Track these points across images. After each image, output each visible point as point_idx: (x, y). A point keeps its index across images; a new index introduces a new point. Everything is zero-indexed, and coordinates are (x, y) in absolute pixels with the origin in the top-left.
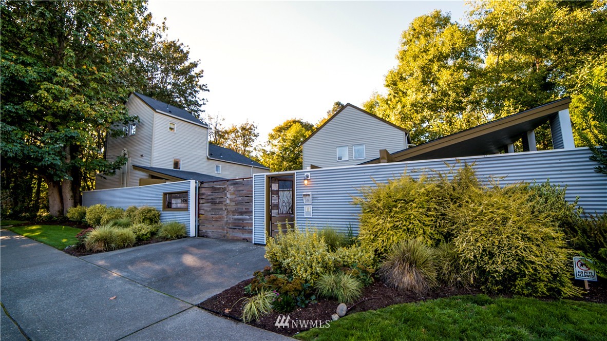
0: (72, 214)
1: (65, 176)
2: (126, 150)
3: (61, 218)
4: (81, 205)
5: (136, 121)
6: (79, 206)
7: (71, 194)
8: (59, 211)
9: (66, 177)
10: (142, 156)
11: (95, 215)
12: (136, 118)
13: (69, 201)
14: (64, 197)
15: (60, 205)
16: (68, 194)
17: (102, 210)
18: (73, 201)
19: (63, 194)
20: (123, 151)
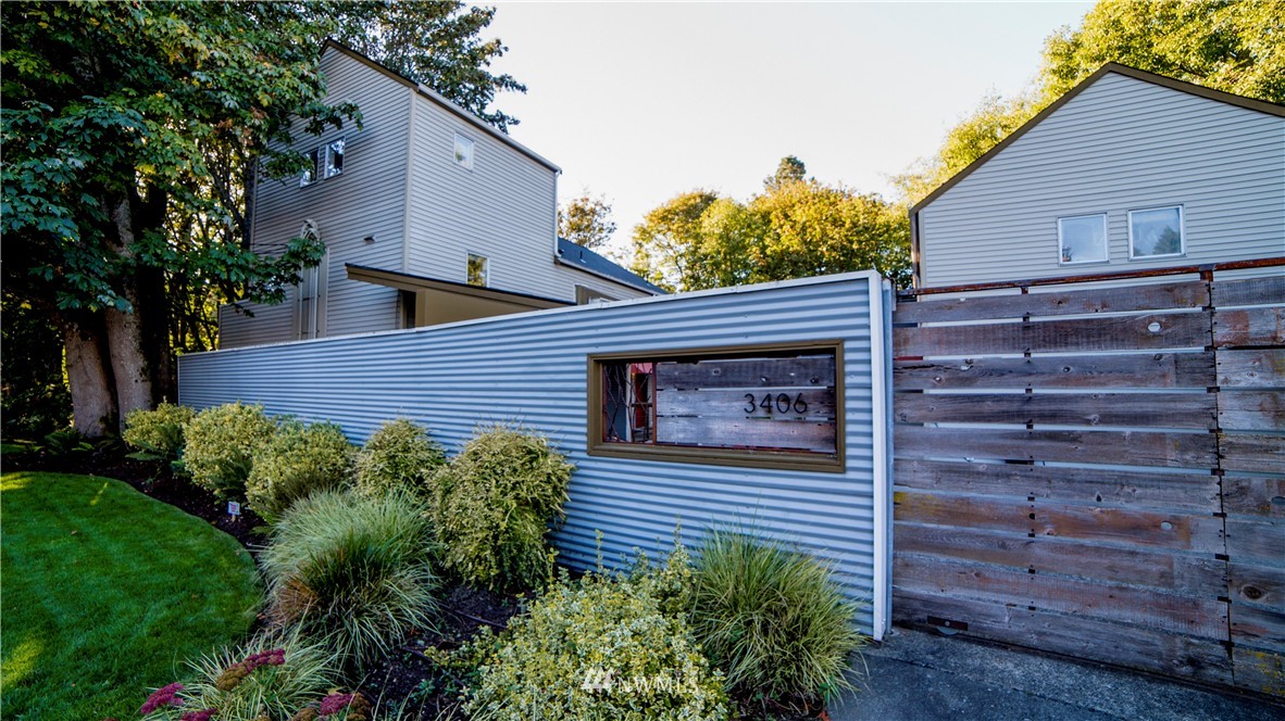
0: (142, 434)
1: (104, 293)
2: (314, 224)
3: (109, 443)
4: (173, 400)
5: (349, 124)
6: (164, 406)
7: (141, 362)
8: (103, 419)
9: (106, 299)
10: (369, 239)
11: (221, 448)
12: (350, 109)
13: (134, 385)
14: (119, 373)
15: (107, 398)
16: (130, 364)
17: (249, 429)
18: (148, 385)
19: (116, 364)
20: (305, 226)
